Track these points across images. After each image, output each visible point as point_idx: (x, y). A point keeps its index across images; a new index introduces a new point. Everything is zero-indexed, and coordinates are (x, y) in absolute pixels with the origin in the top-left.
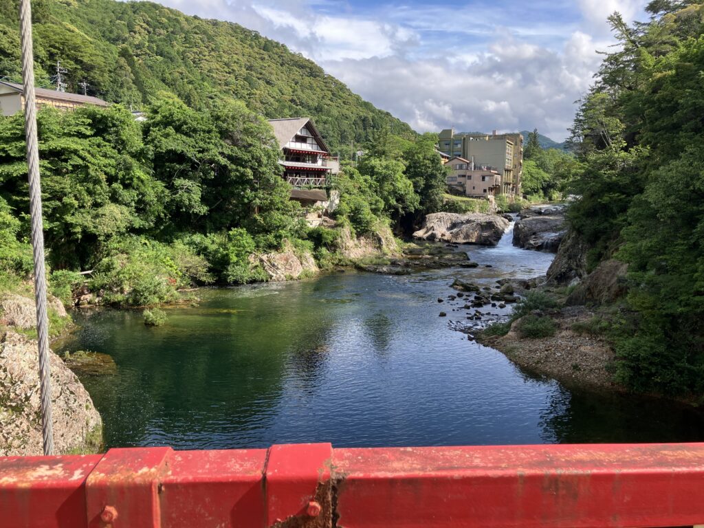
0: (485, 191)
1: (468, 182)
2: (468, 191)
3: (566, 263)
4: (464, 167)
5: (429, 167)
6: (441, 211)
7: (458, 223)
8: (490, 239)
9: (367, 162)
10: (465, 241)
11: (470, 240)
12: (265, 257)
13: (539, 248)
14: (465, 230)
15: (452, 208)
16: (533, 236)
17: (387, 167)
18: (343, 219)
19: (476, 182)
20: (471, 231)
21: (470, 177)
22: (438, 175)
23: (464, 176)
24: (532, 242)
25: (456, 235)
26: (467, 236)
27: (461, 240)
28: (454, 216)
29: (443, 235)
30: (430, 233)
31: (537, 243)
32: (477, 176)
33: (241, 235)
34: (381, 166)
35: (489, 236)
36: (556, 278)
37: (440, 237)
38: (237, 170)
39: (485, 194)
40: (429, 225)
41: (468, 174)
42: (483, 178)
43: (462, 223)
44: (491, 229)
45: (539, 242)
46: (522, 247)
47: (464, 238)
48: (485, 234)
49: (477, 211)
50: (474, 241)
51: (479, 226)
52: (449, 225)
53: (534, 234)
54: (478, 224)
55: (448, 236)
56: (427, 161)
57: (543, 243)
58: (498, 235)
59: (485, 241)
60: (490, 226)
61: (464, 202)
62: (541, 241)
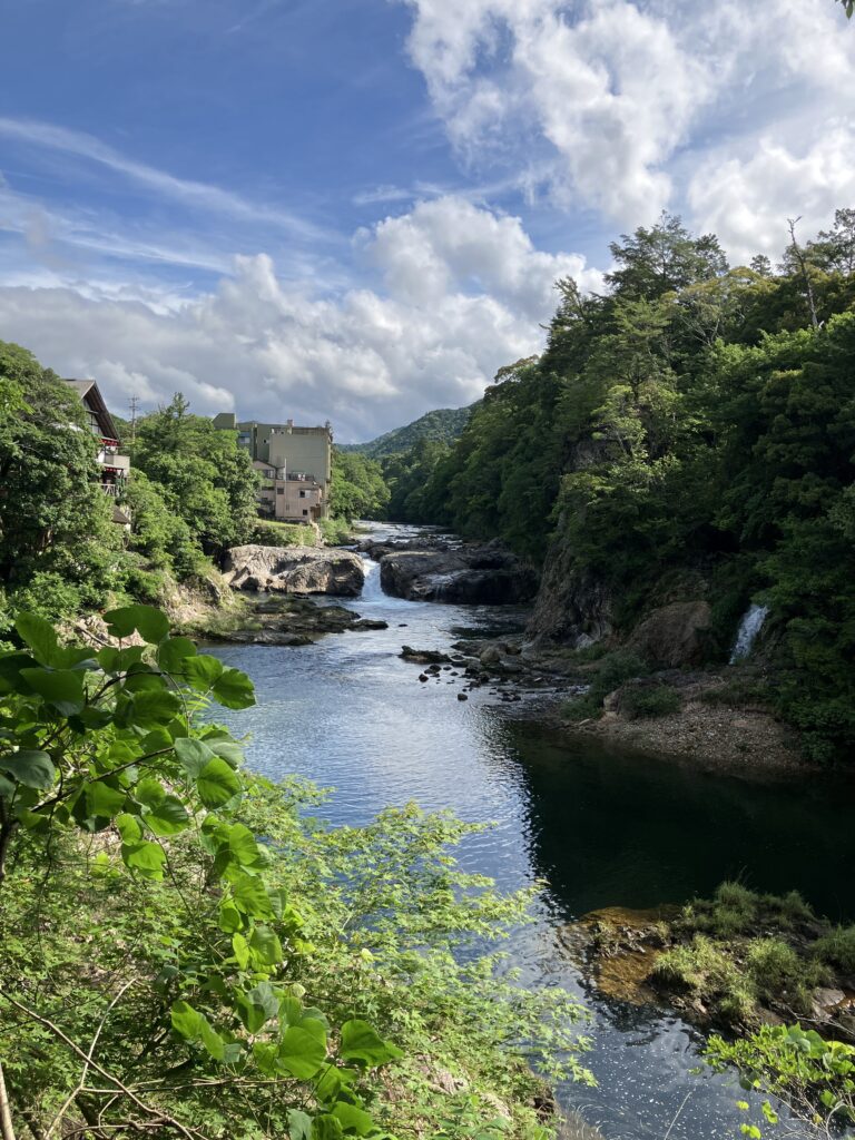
0: (305, 512)
1: (279, 497)
2: (279, 512)
3: (562, 615)
4: (272, 473)
5: (234, 473)
6: (248, 543)
7: (289, 562)
8: (350, 586)
9: (152, 459)
10: (310, 590)
11: (319, 588)
12: (81, 624)
13: (431, 597)
14: (307, 573)
15: (267, 539)
16: (416, 581)
17: (190, 469)
18: (161, 555)
19: (291, 499)
20: (318, 574)
21: (281, 491)
22: (249, 485)
23: (271, 489)
24: (417, 589)
25: (294, 580)
26: (312, 582)
27: (303, 588)
28: (279, 551)
29: (269, 581)
30: (244, 578)
31: (425, 591)
32: (291, 488)
33: (53, 583)
34: (179, 467)
35: (346, 582)
36: (553, 637)
37: (265, 585)
38: (41, 467)
39: (306, 518)
40: (239, 565)
41: (279, 485)
42: (302, 494)
43: (295, 562)
44: (349, 571)
45: (428, 589)
46: (402, 596)
47: (308, 585)
48: (341, 578)
49: (302, 543)
50: (324, 589)
51: (329, 567)
52: (273, 565)
53: (415, 577)
54: (326, 563)
55: (278, 583)
56: (230, 463)
57: (434, 590)
58: (359, 578)
59: (342, 589)
60: (346, 567)
61: (283, 528)
62: (429, 587)
